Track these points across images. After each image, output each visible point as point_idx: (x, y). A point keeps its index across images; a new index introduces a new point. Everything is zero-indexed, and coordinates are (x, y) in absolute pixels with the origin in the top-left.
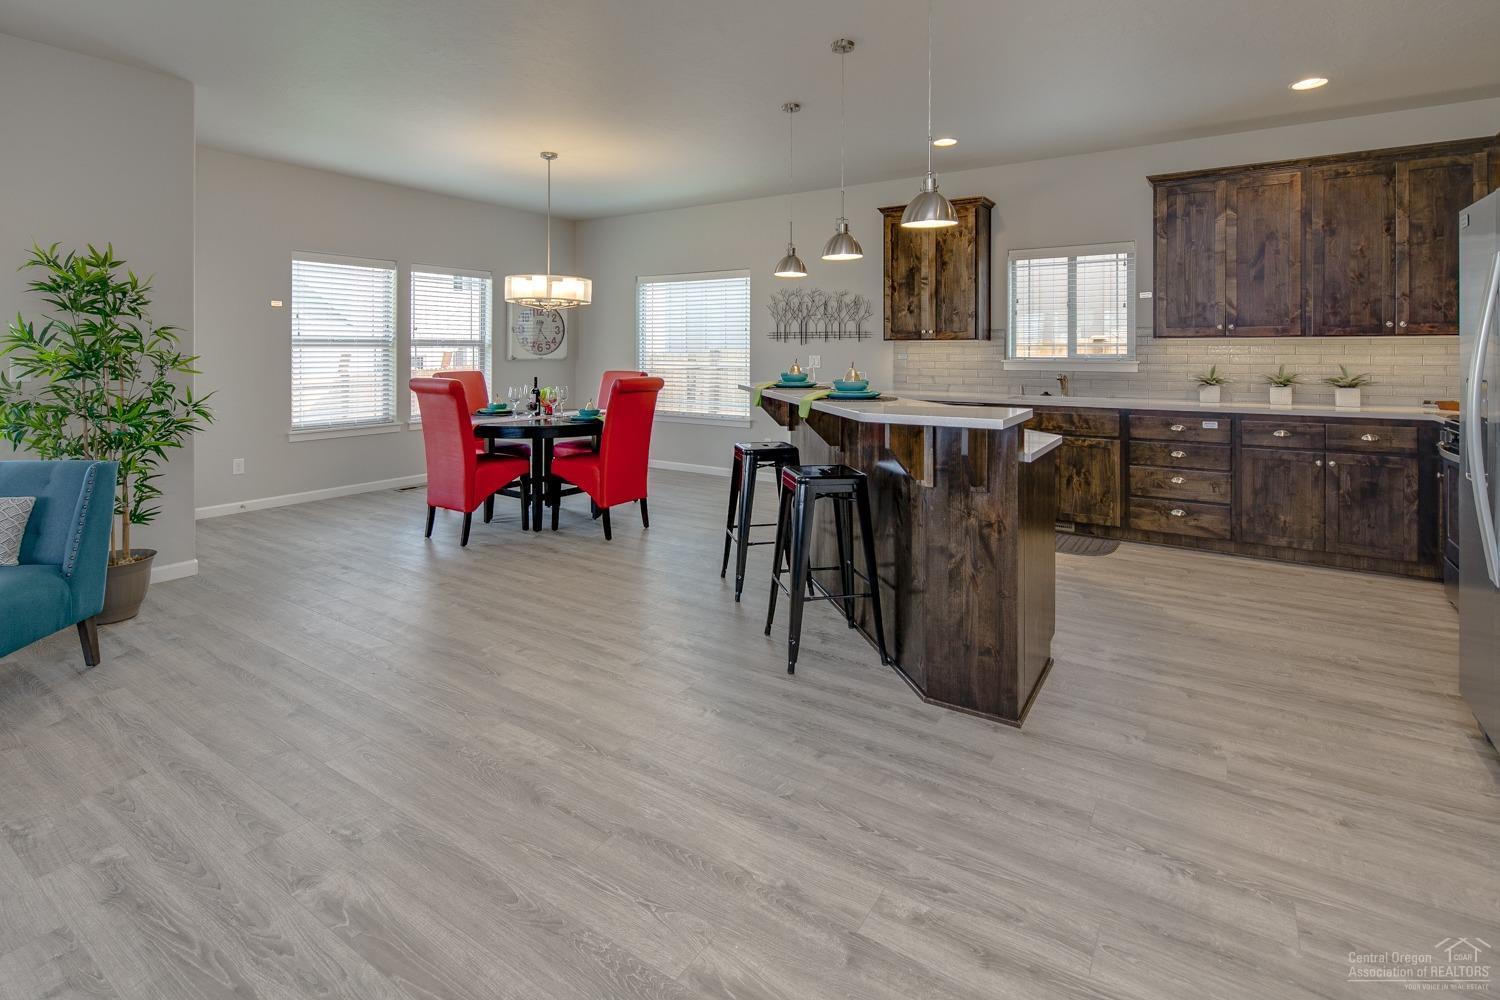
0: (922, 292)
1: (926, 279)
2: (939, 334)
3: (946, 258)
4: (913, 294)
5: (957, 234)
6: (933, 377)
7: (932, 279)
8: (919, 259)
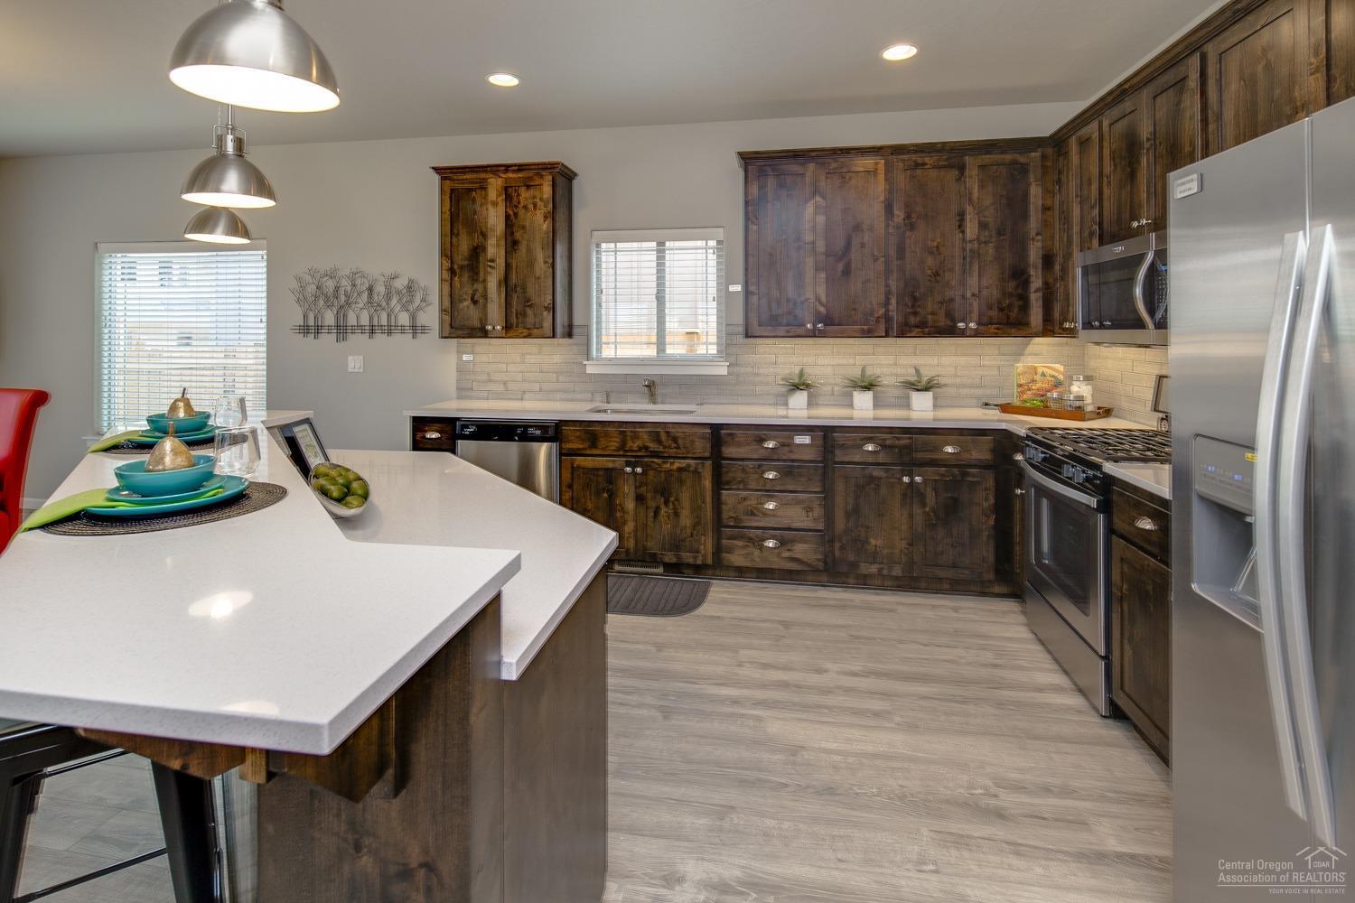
0: (489, 278)
1: (492, 261)
2: (509, 329)
3: (518, 235)
4: (477, 280)
5: (531, 206)
6: (505, 383)
7: (501, 262)
8: (484, 235)
